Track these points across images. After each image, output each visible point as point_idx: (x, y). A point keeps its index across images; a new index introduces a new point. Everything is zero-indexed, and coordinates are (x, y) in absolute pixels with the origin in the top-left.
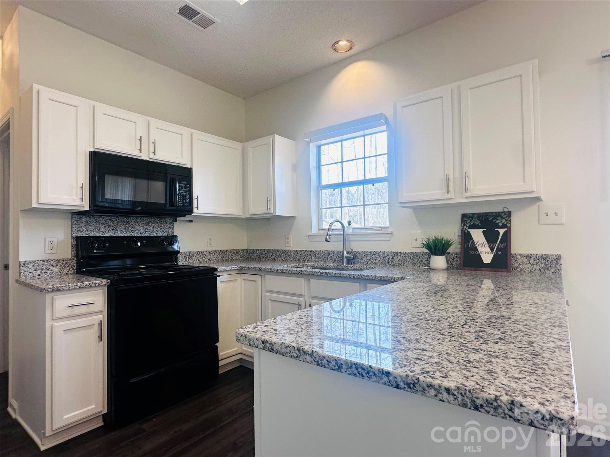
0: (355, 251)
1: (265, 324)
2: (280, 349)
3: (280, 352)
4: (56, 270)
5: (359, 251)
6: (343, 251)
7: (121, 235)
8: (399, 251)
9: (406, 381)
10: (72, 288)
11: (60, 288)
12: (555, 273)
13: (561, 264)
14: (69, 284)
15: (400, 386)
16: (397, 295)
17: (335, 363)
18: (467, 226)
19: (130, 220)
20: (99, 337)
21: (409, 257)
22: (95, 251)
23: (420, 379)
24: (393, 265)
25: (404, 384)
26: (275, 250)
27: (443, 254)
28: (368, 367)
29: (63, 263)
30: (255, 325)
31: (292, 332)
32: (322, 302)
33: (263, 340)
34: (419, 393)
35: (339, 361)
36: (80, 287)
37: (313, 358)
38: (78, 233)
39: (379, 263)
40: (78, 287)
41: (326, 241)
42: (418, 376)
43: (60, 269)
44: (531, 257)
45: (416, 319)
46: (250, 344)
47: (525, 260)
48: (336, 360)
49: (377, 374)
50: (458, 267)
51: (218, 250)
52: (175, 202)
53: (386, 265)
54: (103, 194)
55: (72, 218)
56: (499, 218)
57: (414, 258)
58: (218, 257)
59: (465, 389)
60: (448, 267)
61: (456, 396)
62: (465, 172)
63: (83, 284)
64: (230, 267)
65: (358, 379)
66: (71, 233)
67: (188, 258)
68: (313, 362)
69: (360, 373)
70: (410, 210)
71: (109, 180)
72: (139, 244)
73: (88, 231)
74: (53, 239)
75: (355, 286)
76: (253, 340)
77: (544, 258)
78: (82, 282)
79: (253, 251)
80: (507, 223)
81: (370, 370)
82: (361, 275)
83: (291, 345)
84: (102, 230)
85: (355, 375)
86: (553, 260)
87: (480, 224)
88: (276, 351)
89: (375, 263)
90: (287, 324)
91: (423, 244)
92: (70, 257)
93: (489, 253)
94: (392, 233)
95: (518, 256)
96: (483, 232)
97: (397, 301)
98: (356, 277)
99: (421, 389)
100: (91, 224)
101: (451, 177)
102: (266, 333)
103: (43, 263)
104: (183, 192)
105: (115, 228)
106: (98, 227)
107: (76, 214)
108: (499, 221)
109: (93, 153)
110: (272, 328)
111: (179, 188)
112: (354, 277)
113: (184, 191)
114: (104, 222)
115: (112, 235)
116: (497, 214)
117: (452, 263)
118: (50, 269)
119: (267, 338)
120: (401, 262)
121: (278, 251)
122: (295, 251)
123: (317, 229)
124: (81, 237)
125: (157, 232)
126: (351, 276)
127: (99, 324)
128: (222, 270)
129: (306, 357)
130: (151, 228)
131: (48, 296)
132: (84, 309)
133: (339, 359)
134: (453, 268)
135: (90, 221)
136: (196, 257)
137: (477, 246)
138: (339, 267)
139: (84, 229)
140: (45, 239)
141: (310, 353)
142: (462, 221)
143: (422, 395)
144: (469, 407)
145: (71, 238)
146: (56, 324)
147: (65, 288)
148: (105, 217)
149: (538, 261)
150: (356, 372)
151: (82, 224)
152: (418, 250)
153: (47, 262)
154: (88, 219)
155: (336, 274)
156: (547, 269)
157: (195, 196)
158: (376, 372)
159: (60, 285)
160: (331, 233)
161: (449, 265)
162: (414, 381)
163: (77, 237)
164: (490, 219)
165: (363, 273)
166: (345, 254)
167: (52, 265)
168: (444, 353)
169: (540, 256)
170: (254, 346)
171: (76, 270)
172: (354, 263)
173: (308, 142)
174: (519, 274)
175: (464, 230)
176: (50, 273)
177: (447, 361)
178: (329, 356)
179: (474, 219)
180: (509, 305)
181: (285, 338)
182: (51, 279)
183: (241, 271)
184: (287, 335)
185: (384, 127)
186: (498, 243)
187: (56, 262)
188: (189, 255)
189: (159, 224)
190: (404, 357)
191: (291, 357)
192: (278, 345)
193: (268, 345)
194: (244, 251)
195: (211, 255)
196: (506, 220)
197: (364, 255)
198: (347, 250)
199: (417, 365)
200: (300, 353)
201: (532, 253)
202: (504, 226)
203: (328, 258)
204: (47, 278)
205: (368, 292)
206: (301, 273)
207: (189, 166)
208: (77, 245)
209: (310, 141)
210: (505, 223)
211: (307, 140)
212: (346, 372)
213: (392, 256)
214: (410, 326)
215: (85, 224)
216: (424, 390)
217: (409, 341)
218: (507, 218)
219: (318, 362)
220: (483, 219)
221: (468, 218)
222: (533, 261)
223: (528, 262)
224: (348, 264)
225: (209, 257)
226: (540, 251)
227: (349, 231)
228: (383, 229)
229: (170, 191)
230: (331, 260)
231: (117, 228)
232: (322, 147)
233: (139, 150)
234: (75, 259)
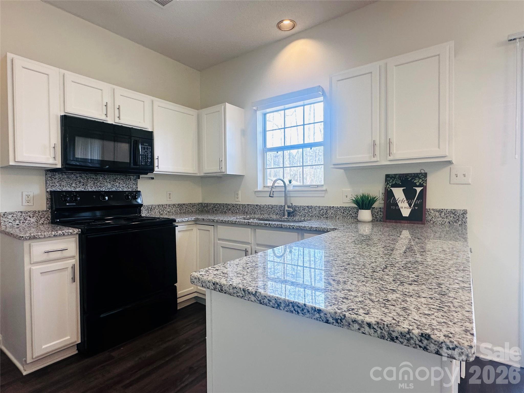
0: (295, 206)
1: (216, 268)
2: (228, 289)
3: (228, 292)
4: (33, 220)
5: (298, 205)
6: (285, 206)
7: (90, 190)
8: (332, 206)
9: (334, 317)
10: (47, 236)
11: (37, 236)
12: (462, 225)
13: (467, 218)
14: (45, 233)
15: (329, 321)
16: (330, 243)
17: (275, 302)
18: (389, 185)
19: (98, 177)
20: (72, 278)
21: (341, 211)
22: (67, 204)
23: (346, 316)
24: (327, 218)
25: (333, 320)
26: (226, 204)
27: (369, 208)
28: (303, 305)
29: (39, 215)
30: (207, 269)
31: (239, 275)
32: (266, 249)
33: (213, 282)
34: (346, 327)
35: (278, 300)
36: (54, 236)
37: (257, 297)
38: (52, 188)
39: (315, 216)
40: (53, 236)
41: (270, 196)
42: (344, 313)
43: (36, 219)
44: (442, 212)
45: (344, 264)
46: (202, 285)
47: (437, 214)
48: (276, 299)
49: (310, 311)
50: (381, 220)
51: (177, 203)
52: (138, 162)
53: (321, 217)
54: (74, 155)
55: (46, 174)
56: (417, 178)
57: (344, 212)
58: (177, 210)
59: (384, 324)
60: (373, 219)
61: (376, 329)
62: (390, 139)
63: (57, 232)
64: (187, 219)
65: (294, 315)
66: (46, 188)
67: (150, 210)
68: (256, 301)
69: (296, 310)
70: (342, 171)
71: (79, 141)
72: (107, 198)
73: (61, 186)
74: (29, 193)
75: (294, 235)
76: (205, 282)
77: (453, 213)
78: (56, 231)
79: (207, 205)
80: (424, 182)
81: (305, 308)
82: (299, 226)
83: (237, 287)
84: (74, 185)
85: (292, 312)
86: (461, 214)
87: (400, 183)
88: (225, 291)
89: (312, 216)
90: (235, 268)
91: (353, 200)
92: (45, 209)
93: (408, 208)
94: (326, 190)
95: (431, 211)
96: (403, 190)
97: (329, 249)
98: (295, 228)
99: (347, 324)
100: (63, 180)
101: (377, 142)
102: (216, 276)
103: (21, 214)
104: (145, 153)
105: (85, 184)
106: (69, 183)
107: (50, 172)
108: (416, 181)
109: (63, 117)
110: (222, 272)
111: (142, 149)
112: (293, 228)
113: (146, 151)
114: (75, 178)
115: (83, 190)
116: (415, 175)
117: (376, 216)
118: (28, 220)
119: (217, 280)
120: (333, 215)
121: (229, 205)
122: (243, 205)
123: (262, 186)
124: (54, 191)
125: (122, 188)
126: (291, 227)
127: (72, 267)
128: (179, 221)
129: (250, 296)
130: (117, 184)
131: (26, 244)
132: (58, 255)
133: (278, 298)
134: (377, 220)
135: (63, 177)
136: (157, 209)
137: (398, 202)
138: (281, 219)
139: (57, 184)
140: (22, 192)
141: (253, 293)
142: (386, 180)
143: (348, 329)
144: (386, 339)
145: (46, 193)
146: (34, 268)
147: (41, 237)
148: (76, 174)
149: (448, 215)
150: (292, 309)
151: (56, 180)
152: (347, 205)
153: (25, 214)
154: (61, 176)
155: (278, 225)
156: (456, 222)
157: (156, 157)
158: (310, 310)
159: (36, 234)
160: (274, 190)
161: (374, 218)
162: (341, 317)
163: (51, 192)
164: (409, 179)
165: (301, 224)
166: (286, 208)
167: (30, 216)
168: (367, 293)
169: (450, 211)
170: (206, 287)
171: (51, 221)
172: (293, 215)
173: (255, 110)
174: (432, 226)
175: (387, 188)
176: (28, 223)
177: (370, 300)
178: (270, 296)
179: (396, 179)
180: (423, 252)
181: (233, 280)
182: (28, 228)
183: (196, 222)
184: (234, 278)
185: (321, 98)
186: (415, 199)
187: (33, 213)
188: (151, 208)
189: (124, 180)
190: (333, 297)
191: (238, 296)
192: (226, 287)
193: (218, 286)
194: (199, 205)
195: (171, 208)
196: (423, 180)
197: (302, 209)
198: (288, 205)
199: (344, 303)
200: (245, 293)
201: (443, 208)
202: (421, 185)
203: (271, 211)
204: (25, 227)
205: (305, 241)
206: (248, 224)
207: (150, 130)
208: (51, 199)
209: (257, 109)
210: (422, 183)
211: (254, 108)
212: (284, 309)
213: (326, 210)
214: (339, 270)
215: (58, 181)
216: (349, 325)
217: (339, 282)
218: (423, 179)
219: (260, 301)
220: (404, 179)
221: (391, 178)
222: (443, 215)
223: (440, 216)
224: (288, 216)
225: (169, 210)
226: (450, 207)
227: (290, 188)
228: (319, 187)
229: (134, 152)
230: (274, 213)
231: (87, 184)
232: (268, 115)
233: (105, 115)
234: (50, 211)
